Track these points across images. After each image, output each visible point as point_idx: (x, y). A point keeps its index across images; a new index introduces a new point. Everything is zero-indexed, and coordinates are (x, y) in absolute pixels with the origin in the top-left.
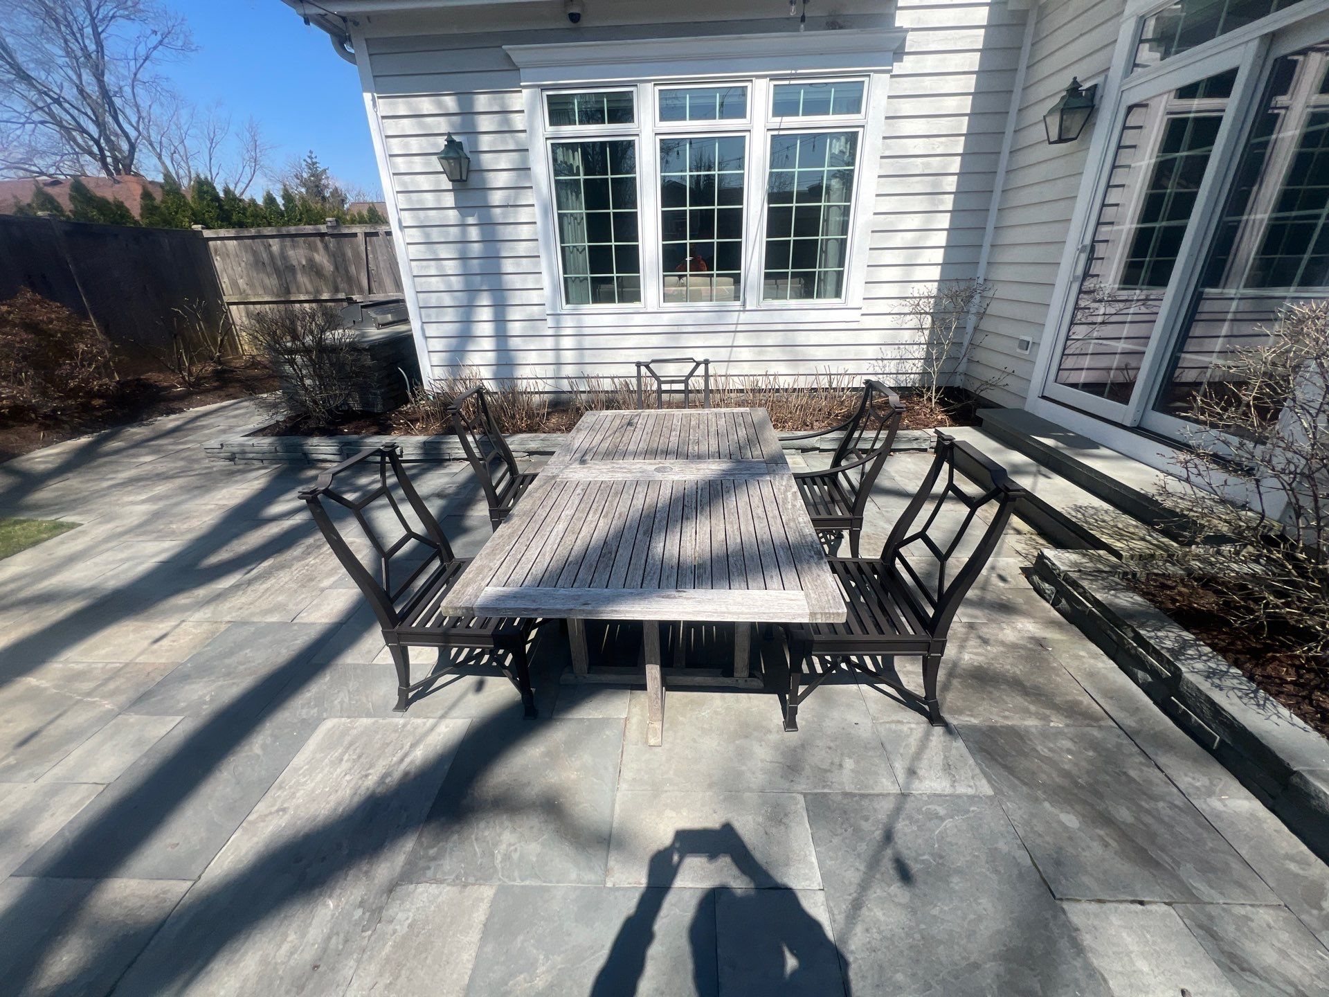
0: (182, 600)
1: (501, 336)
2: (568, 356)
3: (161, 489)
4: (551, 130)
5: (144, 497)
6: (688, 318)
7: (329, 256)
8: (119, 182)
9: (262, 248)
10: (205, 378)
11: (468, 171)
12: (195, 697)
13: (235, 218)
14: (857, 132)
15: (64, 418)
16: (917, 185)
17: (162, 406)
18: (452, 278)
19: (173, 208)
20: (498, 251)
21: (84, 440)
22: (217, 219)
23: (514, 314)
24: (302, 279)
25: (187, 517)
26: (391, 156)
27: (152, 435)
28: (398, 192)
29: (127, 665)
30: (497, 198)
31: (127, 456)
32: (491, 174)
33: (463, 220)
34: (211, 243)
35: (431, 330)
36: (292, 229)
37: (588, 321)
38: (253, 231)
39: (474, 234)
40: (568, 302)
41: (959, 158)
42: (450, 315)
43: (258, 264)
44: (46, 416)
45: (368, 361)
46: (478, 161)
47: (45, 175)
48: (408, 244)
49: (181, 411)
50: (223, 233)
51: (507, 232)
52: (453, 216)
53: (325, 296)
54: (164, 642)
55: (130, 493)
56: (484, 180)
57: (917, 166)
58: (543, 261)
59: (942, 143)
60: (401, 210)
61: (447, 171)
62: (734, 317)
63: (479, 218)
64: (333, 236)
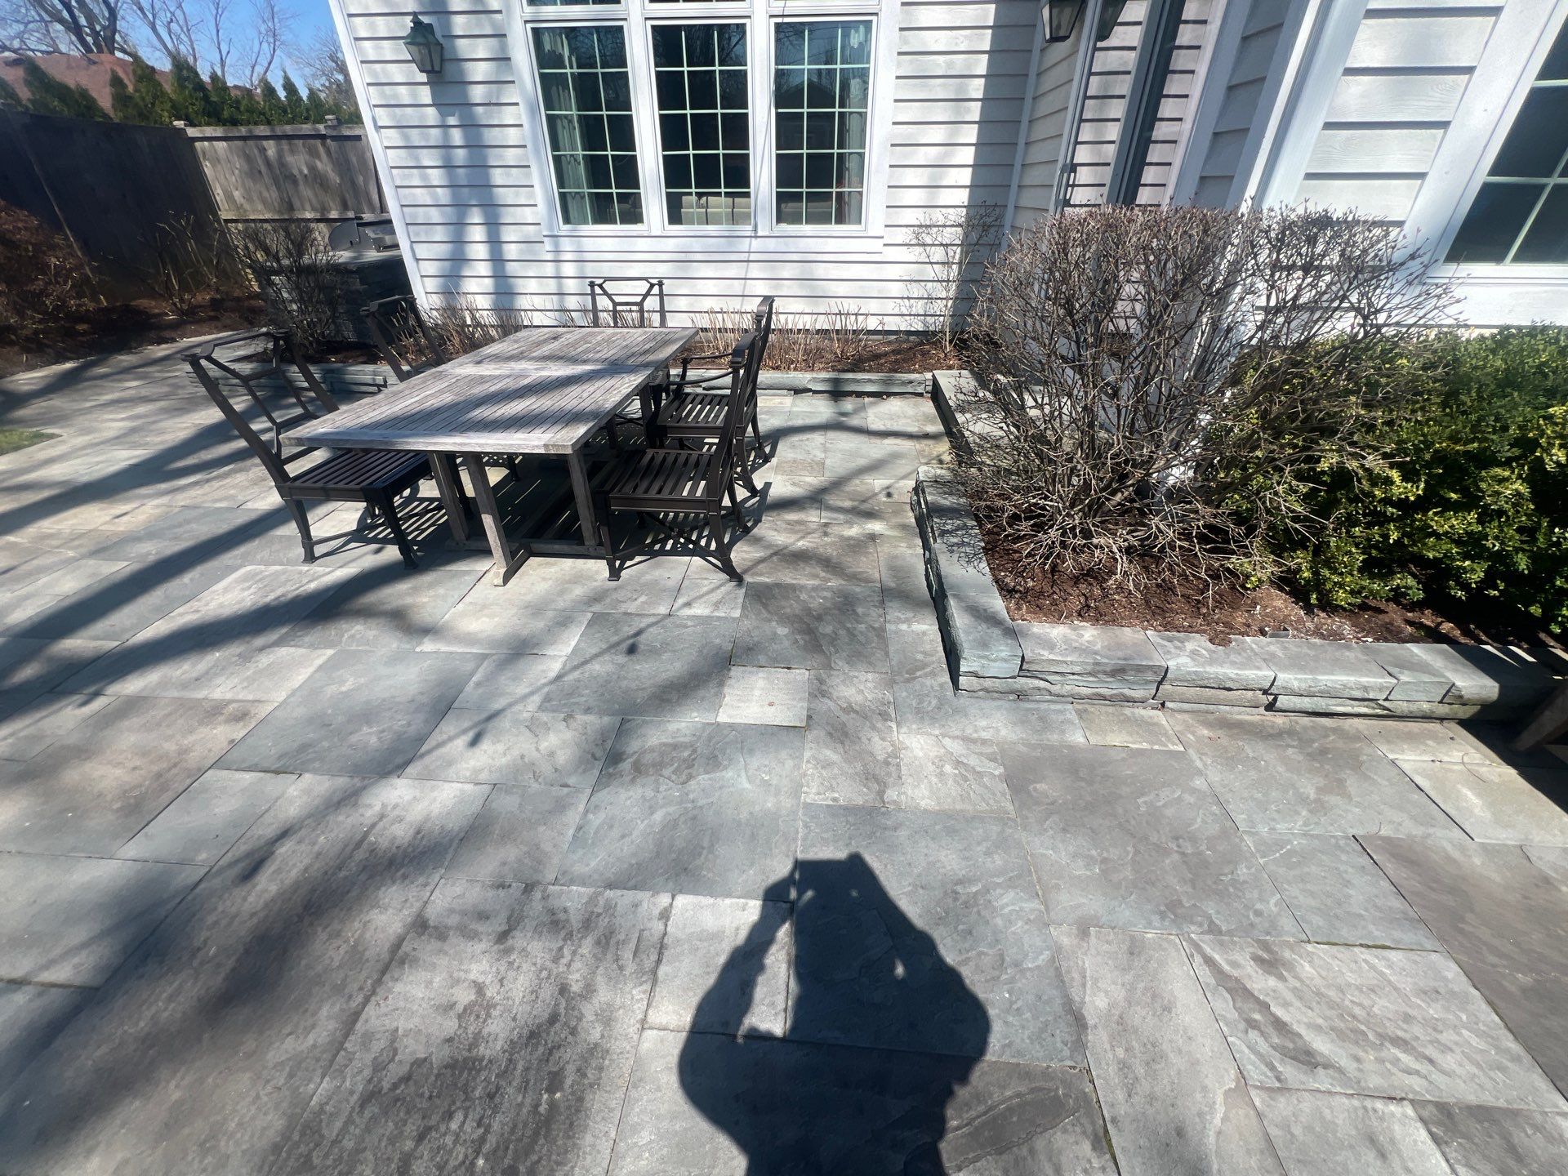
0: (144, 491)
1: (497, 260)
2: (571, 286)
3: (141, 409)
4: (529, 11)
5: (123, 416)
6: (696, 245)
7: (333, 163)
8: (95, 63)
9: (256, 151)
10: (201, 306)
11: (442, 60)
12: (145, 551)
13: (226, 114)
14: (871, 21)
15: (46, 341)
16: (939, 89)
17: (152, 335)
18: (439, 190)
19: (149, 99)
20: (485, 158)
21: (69, 365)
22: (204, 114)
23: (508, 234)
24: (306, 192)
25: (162, 432)
26: (356, 39)
27: (141, 362)
28: (368, 84)
29: (90, 531)
30: (477, 94)
31: (112, 381)
32: (470, 65)
33: (444, 121)
34: (197, 144)
35: (422, 251)
36: (289, 129)
37: (588, 244)
38: (243, 131)
39: (457, 137)
40: (567, 220)
41: (985, 57)
42: (440, 234)
43: (253, 173)
44: (27, 339)
45: (358, 286)
46: (454, 48)
47: (9, 50)
48: (387, 148)
49: (173, 340)
50: (209, 131)
51: (491, 136)
52: (431, 115)
53: (334, 215)
54: (125, 518)
55: (111, 412)
56: (462, 72)
57: (939, 64)
58: (534, 170)
59: (966, 37)
60: (375, 106)
61: (417, 58)
62: (744, 245)
63: (461, 117)
64: (334, 138)
